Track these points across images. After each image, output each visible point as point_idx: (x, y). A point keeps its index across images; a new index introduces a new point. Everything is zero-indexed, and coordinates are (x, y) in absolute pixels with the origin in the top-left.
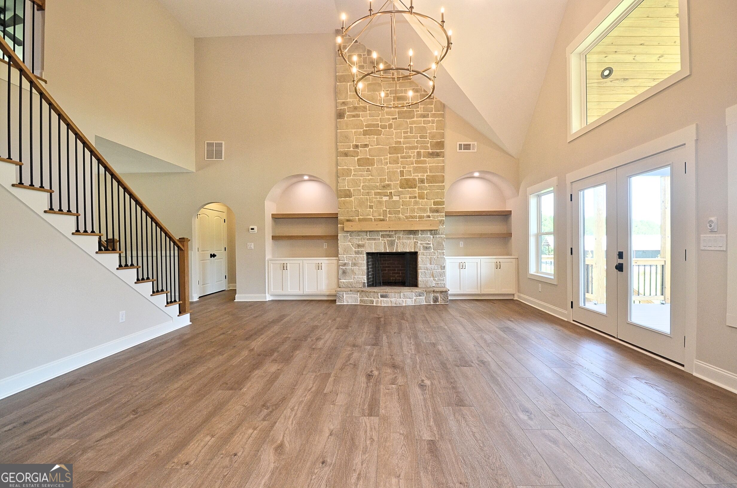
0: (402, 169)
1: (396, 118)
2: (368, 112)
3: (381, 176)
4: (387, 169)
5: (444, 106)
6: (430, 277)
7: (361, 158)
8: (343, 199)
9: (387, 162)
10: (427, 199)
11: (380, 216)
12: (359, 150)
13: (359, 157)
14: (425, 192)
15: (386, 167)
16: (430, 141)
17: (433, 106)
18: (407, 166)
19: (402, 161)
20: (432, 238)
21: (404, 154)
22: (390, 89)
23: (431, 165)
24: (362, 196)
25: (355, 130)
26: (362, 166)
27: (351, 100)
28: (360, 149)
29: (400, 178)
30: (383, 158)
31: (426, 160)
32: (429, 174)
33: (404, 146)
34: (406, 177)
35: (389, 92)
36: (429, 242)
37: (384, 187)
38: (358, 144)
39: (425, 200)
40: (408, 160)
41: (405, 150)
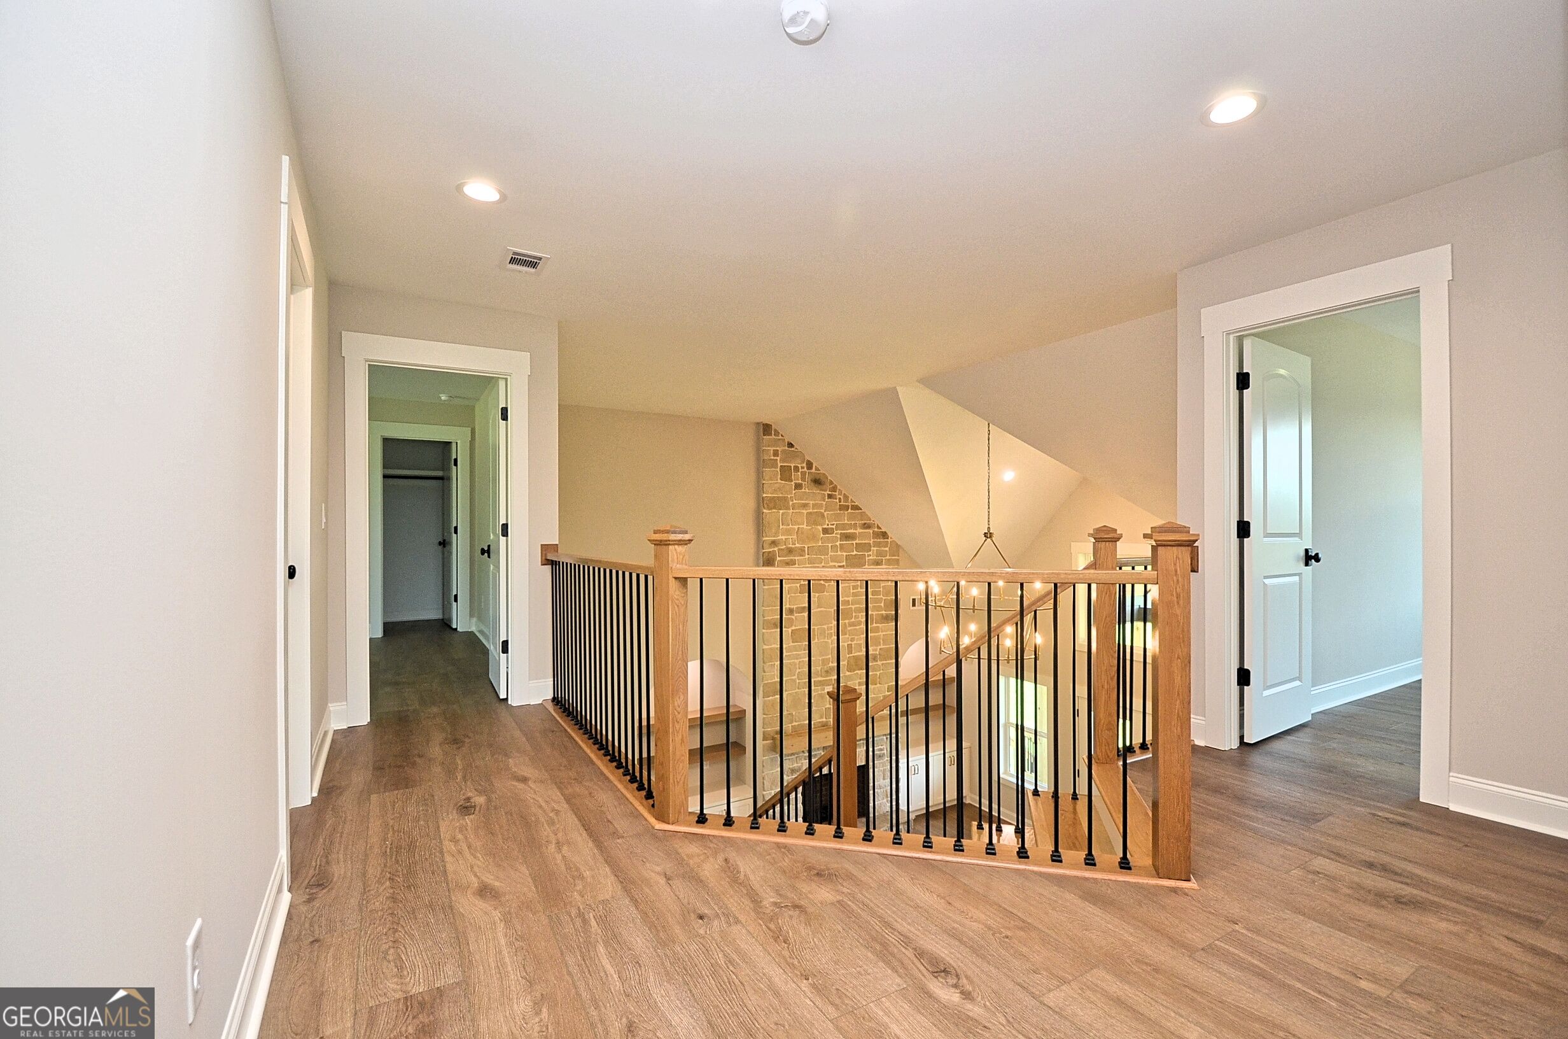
0: (850, 643)
1: (843, 566)
2: (807, 556)
3: (823, 656)
4: (832, 644)
5: (898, 546)
6: (883, 799)
7: (796, 629)
8: (771, 698)
9: (831, 633)
10: (880, 684)
11: (822, 717)
12: (793, 617)
13: (794, 628)
14: (878, 673)
15: (830, 641)
16: (884, 598)
17: (887, 549)
18: (856, 637)
19: (851, 630)
20: (885, 739)
21: (853, 620)
22: (835, 523)
23: (884, 633)
24: (797, 690)
25: (789, 585)
26: (797, 642)
27: (783, 537)
28: (796, 615)
29: (848, 656)
30: (825, 627)
31: (878, 627)
32: (882, 647)
33: (853, 607)
34: (855, 654)
35: (834, 527)
36: (882, 747)
37: (827, 672)
38: (792, 607)
39: (878, 685)
40: (858, 627)
41: (854, 614)
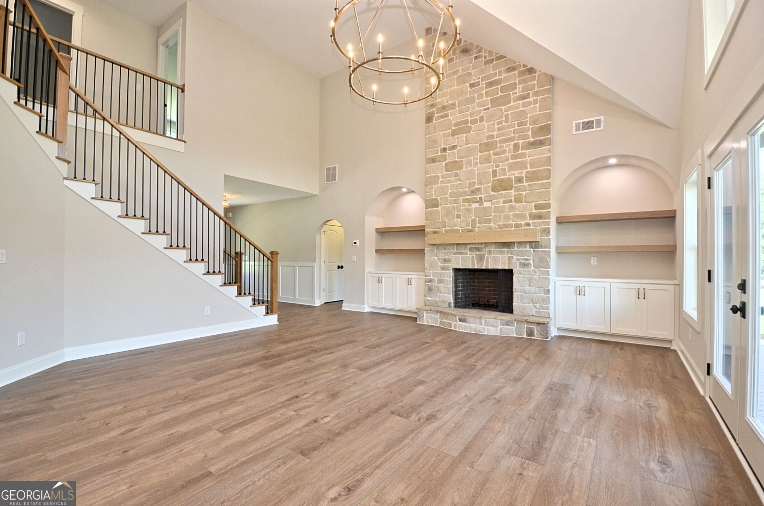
0: (495, 168)
1: (488, 109)
2: (457, 108)
3: (470, 180)
4: (477, 171)
5: (552, 78)
6: (529, 303)
7: (449, 162)
8: (430, 209)
9: (477, 162)
10: (525, 202)
11: (468, 226)
12: (447, 154)
13: (447, 161)
14: (524, 193)
15: (476, 169)
16: (531, 127)
17: (535, 82)
18: (501, 164)
19: (495, 158)
20: (532, 252)
21: (498, 150)
22: (481, 76)
23: (532, 158)
24: (449, 205)
25: (443, 132)
26: (449, 171)
27: (440, 100)
28: (448, 152)
29: (492, 179)
30: (472, 158)
31: (525, 153)
32: (529, 169)
33: (498, 139)
34: (500, 178)
35: (480, 80)
36: (528, 258)
37: (473, 192)
38: (445, 147)
39: (524, 203)
40: (502, 156)
41: (498, 145)
